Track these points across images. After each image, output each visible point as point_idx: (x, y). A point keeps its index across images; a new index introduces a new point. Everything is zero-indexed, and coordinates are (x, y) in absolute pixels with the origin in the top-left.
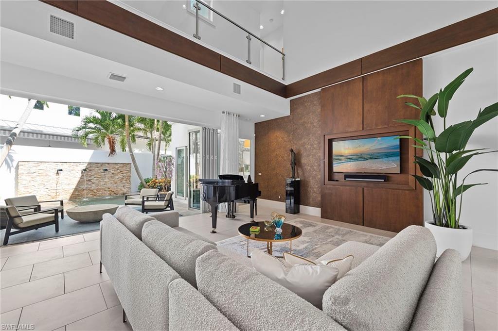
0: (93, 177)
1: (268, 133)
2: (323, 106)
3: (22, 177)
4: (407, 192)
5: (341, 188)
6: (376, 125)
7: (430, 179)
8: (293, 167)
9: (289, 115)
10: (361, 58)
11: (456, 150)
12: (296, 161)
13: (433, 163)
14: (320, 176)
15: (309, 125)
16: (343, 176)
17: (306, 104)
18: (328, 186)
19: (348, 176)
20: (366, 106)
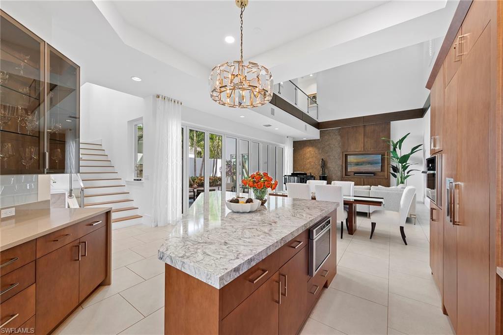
2: (342, 137)
4: (384, 180)
5: (352, 179)
6: (370, 149)
7: (395, 173)
8: (322, 169)
9: (319, 138)
10: (364, 117)
11: (404, 163)
13: (397, 167)
15: (332, 146)
16: (353, 173)
17: (331, 134)
18: (345, 179)
19: (355, 173)
20: (366, 140)
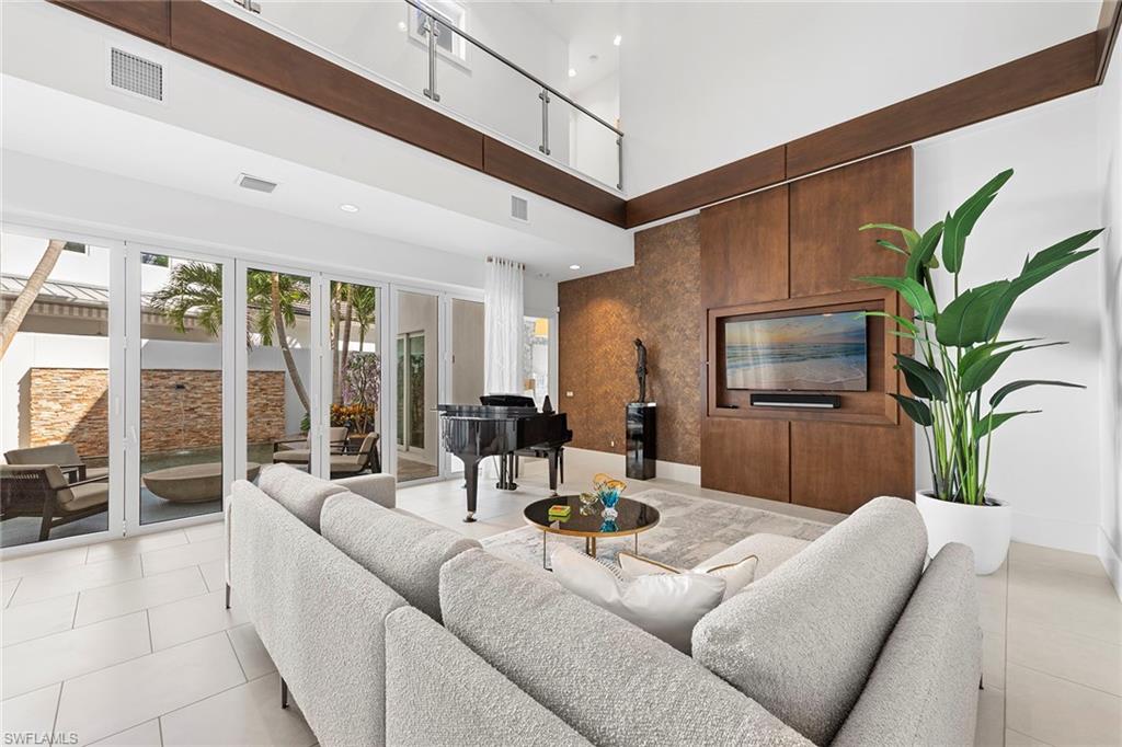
0: (199, 403)
1: (587, 304)
2: (705, 247)
3: (40, 402)
4: (881, 429)
5: (744, 422)
6: (817, 288)
7: (926, 401)
8: (640, 379)
9: (633, 264)
10: (786, 145)
11: (978, 342)
12: (648, 365)
13: (932, 370)
14: (698, 398)
15: (675, 287)
16: (746, 397)
17: (669, 242)
18: (717, 419)
19: (757, 397)
20: (797, 248)
